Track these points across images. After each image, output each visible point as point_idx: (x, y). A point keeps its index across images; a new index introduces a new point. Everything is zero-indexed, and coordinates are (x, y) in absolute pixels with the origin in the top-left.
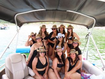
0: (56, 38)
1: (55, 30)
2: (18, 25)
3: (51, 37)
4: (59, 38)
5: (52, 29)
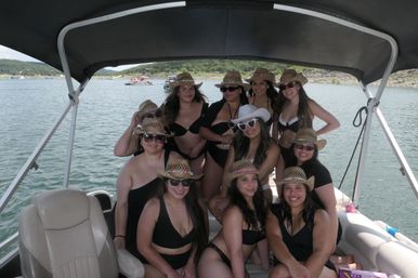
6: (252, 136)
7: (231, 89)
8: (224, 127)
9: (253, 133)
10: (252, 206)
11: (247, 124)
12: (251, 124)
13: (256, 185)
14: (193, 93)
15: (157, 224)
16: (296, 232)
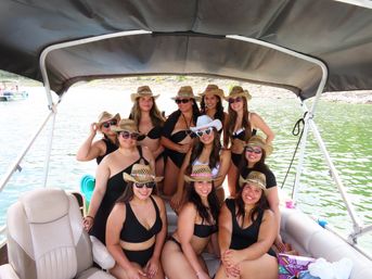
0: (189, 132)
1: (189, 105)
2: (52, 88)
3: (173, 129)
5: (178, 101)
6: (207, 143)
7: (185, 101)
8: (182, 135)
9: (208, 140)
10: (206, 204)
11: (204, 132)
12: (208, 132)
13: (210, 187)
14: (151, 103)
16: (246, 227)
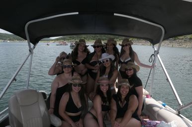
3: (91, 60)
4: (104, 62)
5: (94, 47)
6: (107, 66)
7: (98, 47)
9: (108, 65)
10: (106, 96)
11: (105, 61)
12: (107, 61)
13: (107, 87)
15: (68, 103)
16: (123, 106)
